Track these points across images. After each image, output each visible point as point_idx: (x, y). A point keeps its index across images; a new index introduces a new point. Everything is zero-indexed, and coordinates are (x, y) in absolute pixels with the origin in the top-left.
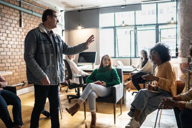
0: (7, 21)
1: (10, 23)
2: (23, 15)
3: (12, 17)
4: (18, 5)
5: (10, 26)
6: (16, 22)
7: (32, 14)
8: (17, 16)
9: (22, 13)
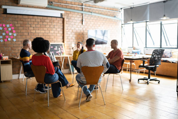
0: (72, 22)
1: (75, 23)
2: (85, 16)
3: (76, 19)
4: (81, 9)
5: (75, 25)
6: (79, 21)
7: (91, 15)
8: (80, 17)
9: (84, 15)
